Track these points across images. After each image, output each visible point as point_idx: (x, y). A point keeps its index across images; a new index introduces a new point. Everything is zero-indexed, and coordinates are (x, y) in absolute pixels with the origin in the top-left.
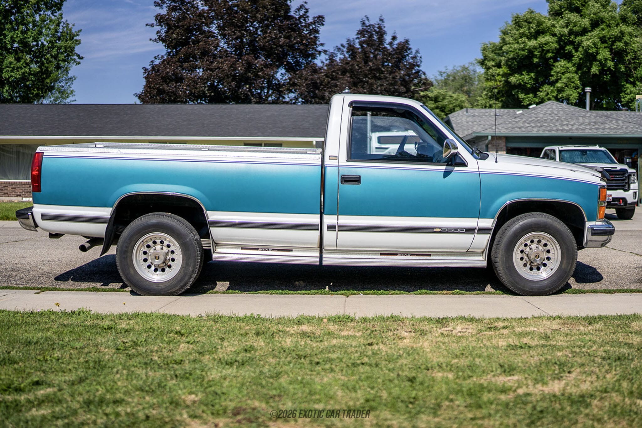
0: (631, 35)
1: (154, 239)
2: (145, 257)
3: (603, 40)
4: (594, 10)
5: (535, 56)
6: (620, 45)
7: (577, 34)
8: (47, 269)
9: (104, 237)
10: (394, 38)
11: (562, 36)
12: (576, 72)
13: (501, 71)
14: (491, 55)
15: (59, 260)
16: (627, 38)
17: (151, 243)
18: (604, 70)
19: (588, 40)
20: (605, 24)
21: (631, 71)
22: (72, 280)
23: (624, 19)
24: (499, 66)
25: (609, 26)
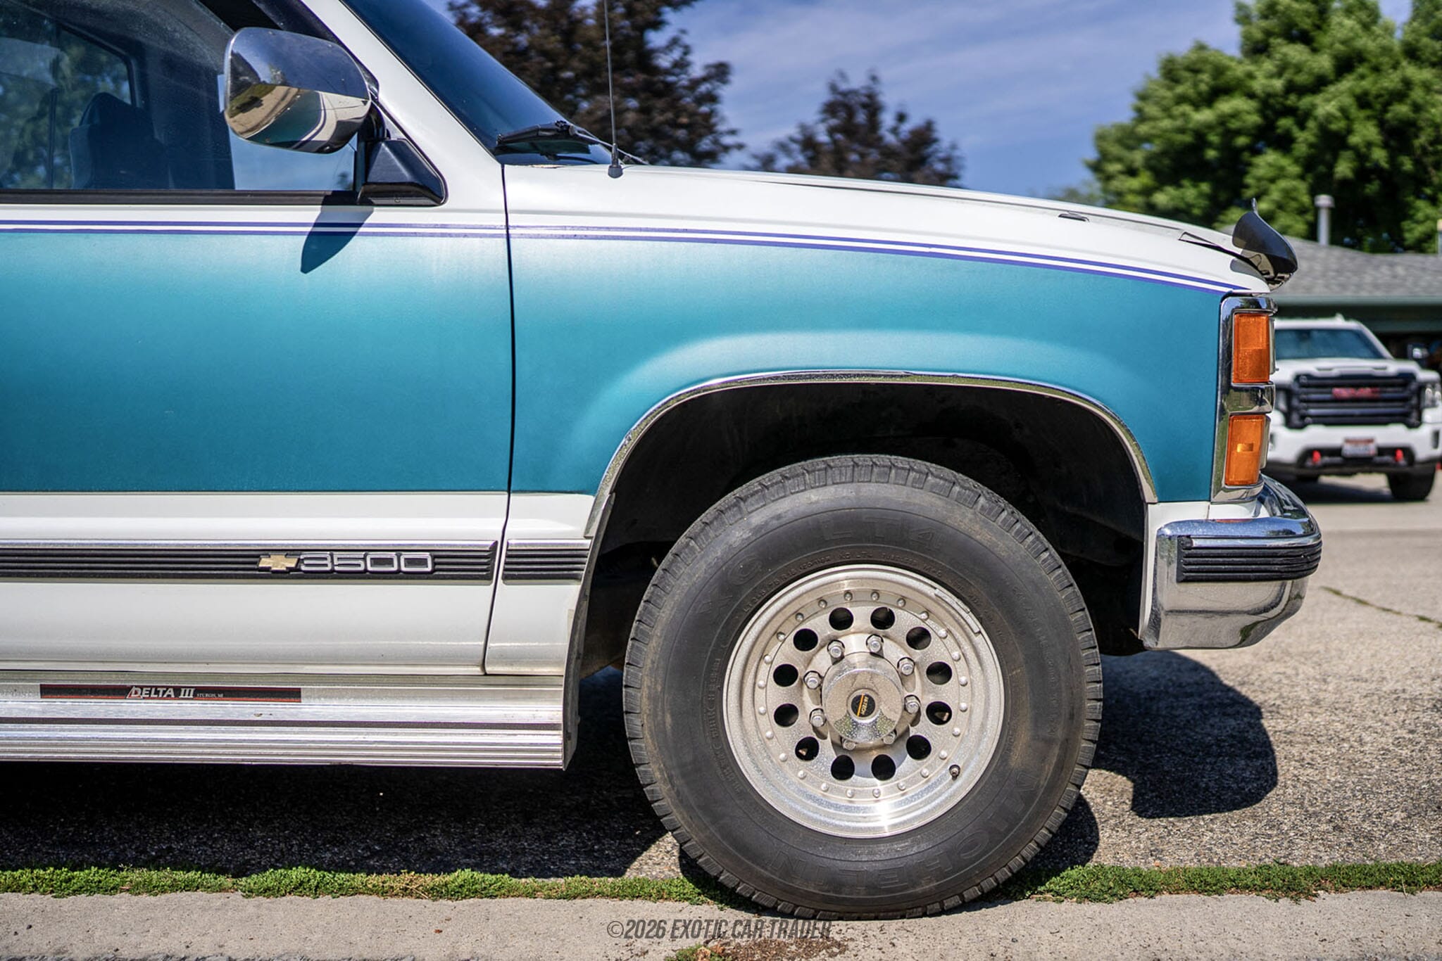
0: (1427, 87)
3: (1363, 101)
4: (1341, 34)
5: (1210, 145)
6: (1402, 109)
7: (1302, 91)
10: (901, 118)
11: (1269, 95)
12: (1302, 177)
13: (1135, 183)
14: (1115, 150)
16: (1417, 94)
18: (1365, 171)
19: (1328, 101)
20: (1366, 65)
21: (1426, 172)
23: (1412, 53)
24: (1132, 172)
25: (1376, 69)
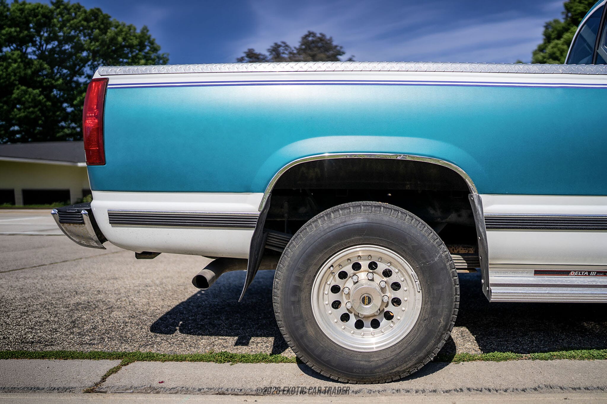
1: (355, 261)
2: (334, 297)
8: (141, 301)
9: (248, 257)
15: (161, 284)
17: (348, 269)
22: (181, 331)
